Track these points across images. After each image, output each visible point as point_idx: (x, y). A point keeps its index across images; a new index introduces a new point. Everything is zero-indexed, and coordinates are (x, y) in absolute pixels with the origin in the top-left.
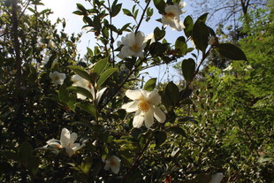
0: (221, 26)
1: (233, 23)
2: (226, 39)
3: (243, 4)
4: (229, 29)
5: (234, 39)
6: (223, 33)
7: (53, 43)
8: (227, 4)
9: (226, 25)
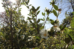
0: (66, 12)
1: (70, 11)
2: (68, 16)
3: (72, 6)
4: (69, 13)
5: (70, 16)
6: (67, 14)
7: (21, 23)
8: (68, 6)
9: (68, 12)
